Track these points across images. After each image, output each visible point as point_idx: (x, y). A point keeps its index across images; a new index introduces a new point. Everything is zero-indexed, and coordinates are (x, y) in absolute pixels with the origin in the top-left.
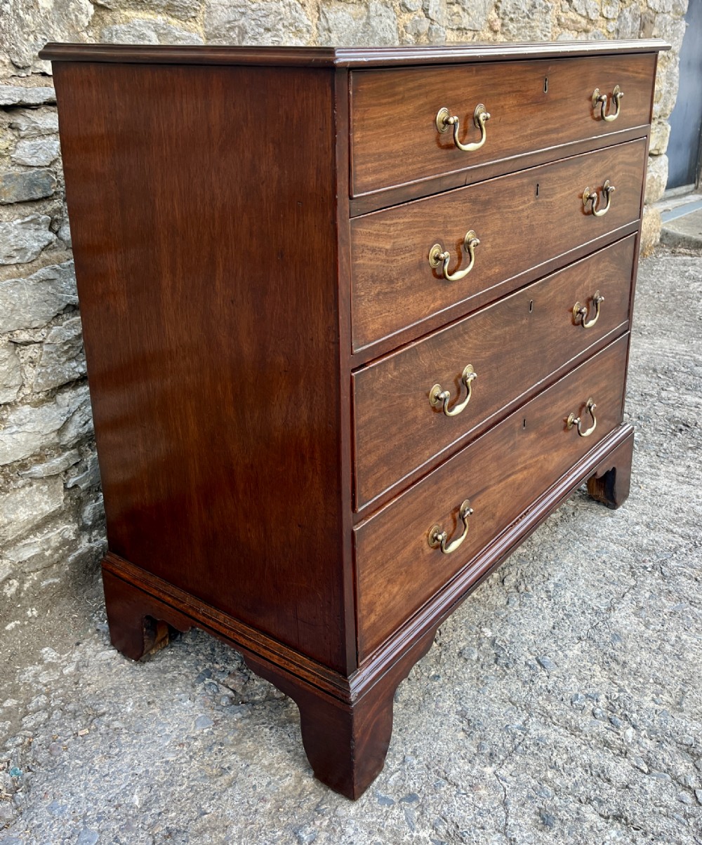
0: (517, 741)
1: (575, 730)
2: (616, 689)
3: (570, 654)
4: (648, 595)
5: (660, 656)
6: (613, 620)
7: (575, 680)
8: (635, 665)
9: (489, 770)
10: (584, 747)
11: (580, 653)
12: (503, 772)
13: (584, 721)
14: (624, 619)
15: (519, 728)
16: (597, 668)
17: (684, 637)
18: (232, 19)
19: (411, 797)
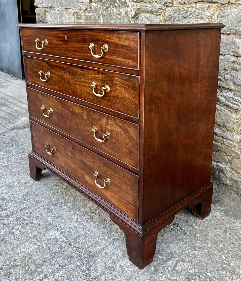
0: (27, 200)
1: (21, 210)
2: (28, 222)
3: (49, 218)
4: (63, 246)
5: (32, 236)
6: (56, 231)
7: (38, 215)
8: (34, 229)
9: (22, 194)
10: (15, 210)
11: (48, 220)
12: (20, 196)
13: (23, 213)
14: (55, 234)
15: (30, 201)
16: (40, 222)
17: (36, 246)
18: (171, 14)
19: (26, 183)
